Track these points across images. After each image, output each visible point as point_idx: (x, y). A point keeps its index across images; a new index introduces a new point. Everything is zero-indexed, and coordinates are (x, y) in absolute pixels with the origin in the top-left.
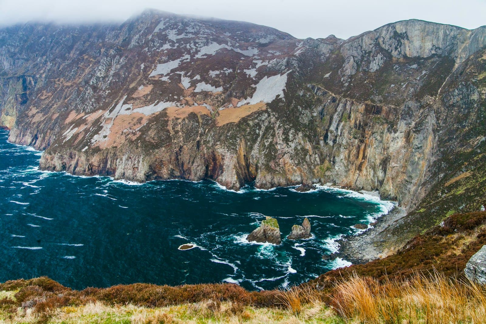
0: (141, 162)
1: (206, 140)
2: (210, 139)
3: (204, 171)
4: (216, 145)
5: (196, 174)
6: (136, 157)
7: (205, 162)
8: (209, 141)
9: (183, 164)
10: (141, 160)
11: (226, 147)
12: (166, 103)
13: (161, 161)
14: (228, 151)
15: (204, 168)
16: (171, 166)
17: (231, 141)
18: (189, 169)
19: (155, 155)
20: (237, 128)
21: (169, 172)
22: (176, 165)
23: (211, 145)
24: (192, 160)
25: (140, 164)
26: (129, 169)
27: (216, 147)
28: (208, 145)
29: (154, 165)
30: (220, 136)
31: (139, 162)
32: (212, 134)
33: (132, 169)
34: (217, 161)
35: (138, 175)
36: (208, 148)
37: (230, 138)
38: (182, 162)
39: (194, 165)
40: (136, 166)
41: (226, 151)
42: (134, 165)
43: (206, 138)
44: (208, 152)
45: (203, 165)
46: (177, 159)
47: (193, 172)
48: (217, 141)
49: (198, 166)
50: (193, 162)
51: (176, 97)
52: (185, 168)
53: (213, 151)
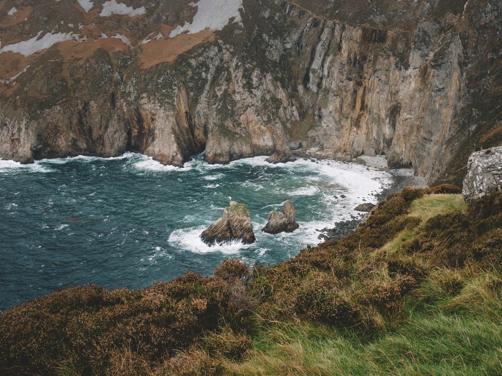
0: (24, 130)
1: (125, 92)
2: (132, 90)
3: (126, 139)
4: (142, 98)
5: (112, 145)
6: (14, 122)
7: (125, 124)
8: (130, 93)
9: (90, 130)
10: (23, 126)
11: (157, 101)
12: (56, 35)
13: (56, 126)
14: (160, 107)
15: (125, 135)
16: (72, 135)
17: (164, 91)
18: (101, 137)
19: (45, 119)
20: (172, 71)
21: (70, 144)
22: (80, 133)
23: (133, 99)
24: (104, 123)
25: (22, 134)
26: (5, 142)
27: (142, 101)
28: (129, 99)
29: (45, 134)
30: (147, 85)
31: (20, 130)
32: (134, 81)
33: (10, 142)
34: (144, 124)
35: (20, 150)
36: (129, 104)
37: (162, 87)
38: (90, 127)
39: (109, 130)
40: (16, 137)
41: (158, 108)
42: (13, 135)
43: (125, 88)
44: (129, 111)
45: (123, 131)
46: (81, 123)
47: (107, 142)
48: (142, 93)
49: (115, 132)
50: (106, 127)
51: (71, 25)
52: (96, 133)
53: (138, 108)
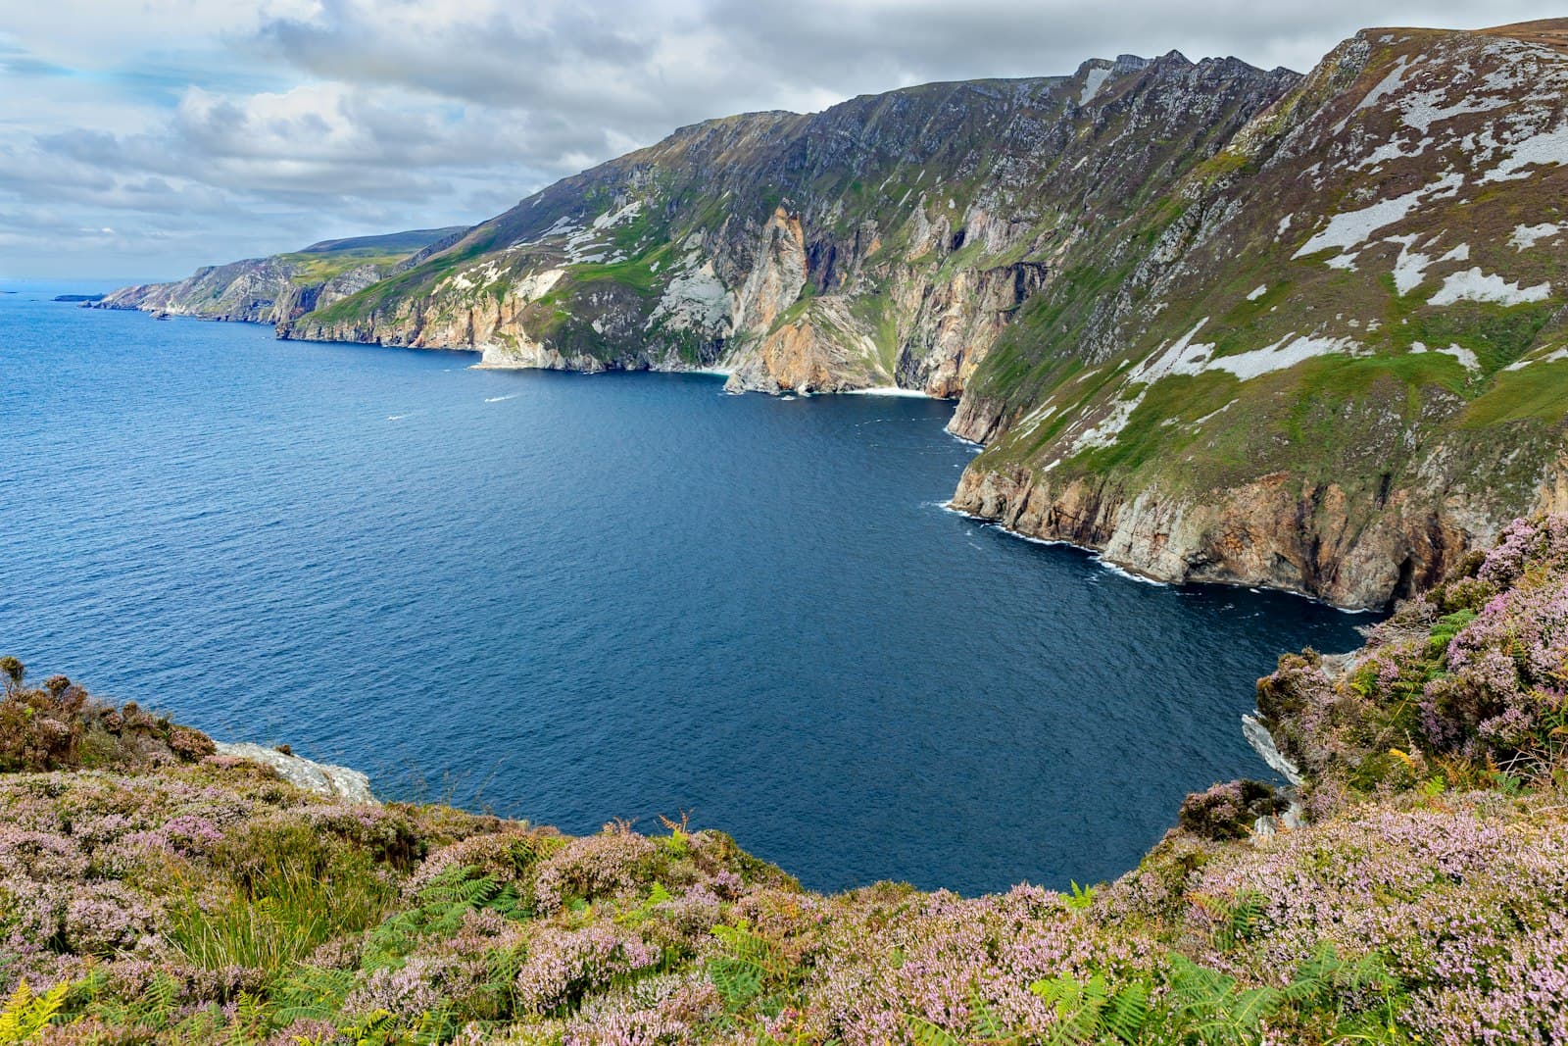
0: (1179, 520)
1: (1414, 475)
2: (1432, 472)
3: (1391, 577)
4: (1452, 495)
5: (1355, 584)
6: (1169, 503)
7: (1398, 545)
8: (1425, 478)
9: (1316, 545)
10: (1180, 513)
11: (1485, 507)
12: (1316, 342)
13: (1244, 524)
14: (1489, 521)
15: (1392, 568)
16: (1274, 546)
17: (1510, 485)
18: (1335, 563)
19: (1224, 506)
20: (1543, 441)
21: (1268, 563)
22: (1292, 544)
23: (1431, 493)
24: (1349, 534)
25: (1174, 527)
26: (1145, 537)
27: (1450, 503)
28: (1419, 491)
29: (1219, 536)
30: (1473, 466)
31: (1173, 518)
32: (1443, 455)
33: (1152, 538)
34: (1445, 552)
35: (1164, 556)
36: (1419, 503)
37: (1506, 476)
38: (1317, 539)
39: (1355, 552)
40: (1164, 530)
41: (1483, 522)
42: (1159, 525)
43: (1419, 466)
44: (1412, 517)
45: (1389, 559)
46: (1299, 526)
47: (1344, 575)
48: (1456, 482)
49: (1368, 559)
50: (1353, 544)
51: (1353, 323)
52: (1325, 552)
53: (1436, 515)
